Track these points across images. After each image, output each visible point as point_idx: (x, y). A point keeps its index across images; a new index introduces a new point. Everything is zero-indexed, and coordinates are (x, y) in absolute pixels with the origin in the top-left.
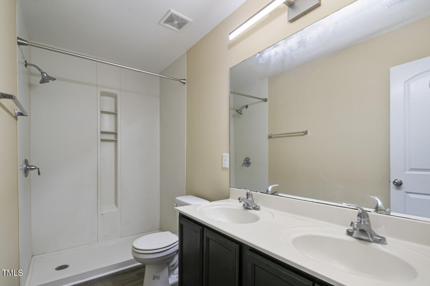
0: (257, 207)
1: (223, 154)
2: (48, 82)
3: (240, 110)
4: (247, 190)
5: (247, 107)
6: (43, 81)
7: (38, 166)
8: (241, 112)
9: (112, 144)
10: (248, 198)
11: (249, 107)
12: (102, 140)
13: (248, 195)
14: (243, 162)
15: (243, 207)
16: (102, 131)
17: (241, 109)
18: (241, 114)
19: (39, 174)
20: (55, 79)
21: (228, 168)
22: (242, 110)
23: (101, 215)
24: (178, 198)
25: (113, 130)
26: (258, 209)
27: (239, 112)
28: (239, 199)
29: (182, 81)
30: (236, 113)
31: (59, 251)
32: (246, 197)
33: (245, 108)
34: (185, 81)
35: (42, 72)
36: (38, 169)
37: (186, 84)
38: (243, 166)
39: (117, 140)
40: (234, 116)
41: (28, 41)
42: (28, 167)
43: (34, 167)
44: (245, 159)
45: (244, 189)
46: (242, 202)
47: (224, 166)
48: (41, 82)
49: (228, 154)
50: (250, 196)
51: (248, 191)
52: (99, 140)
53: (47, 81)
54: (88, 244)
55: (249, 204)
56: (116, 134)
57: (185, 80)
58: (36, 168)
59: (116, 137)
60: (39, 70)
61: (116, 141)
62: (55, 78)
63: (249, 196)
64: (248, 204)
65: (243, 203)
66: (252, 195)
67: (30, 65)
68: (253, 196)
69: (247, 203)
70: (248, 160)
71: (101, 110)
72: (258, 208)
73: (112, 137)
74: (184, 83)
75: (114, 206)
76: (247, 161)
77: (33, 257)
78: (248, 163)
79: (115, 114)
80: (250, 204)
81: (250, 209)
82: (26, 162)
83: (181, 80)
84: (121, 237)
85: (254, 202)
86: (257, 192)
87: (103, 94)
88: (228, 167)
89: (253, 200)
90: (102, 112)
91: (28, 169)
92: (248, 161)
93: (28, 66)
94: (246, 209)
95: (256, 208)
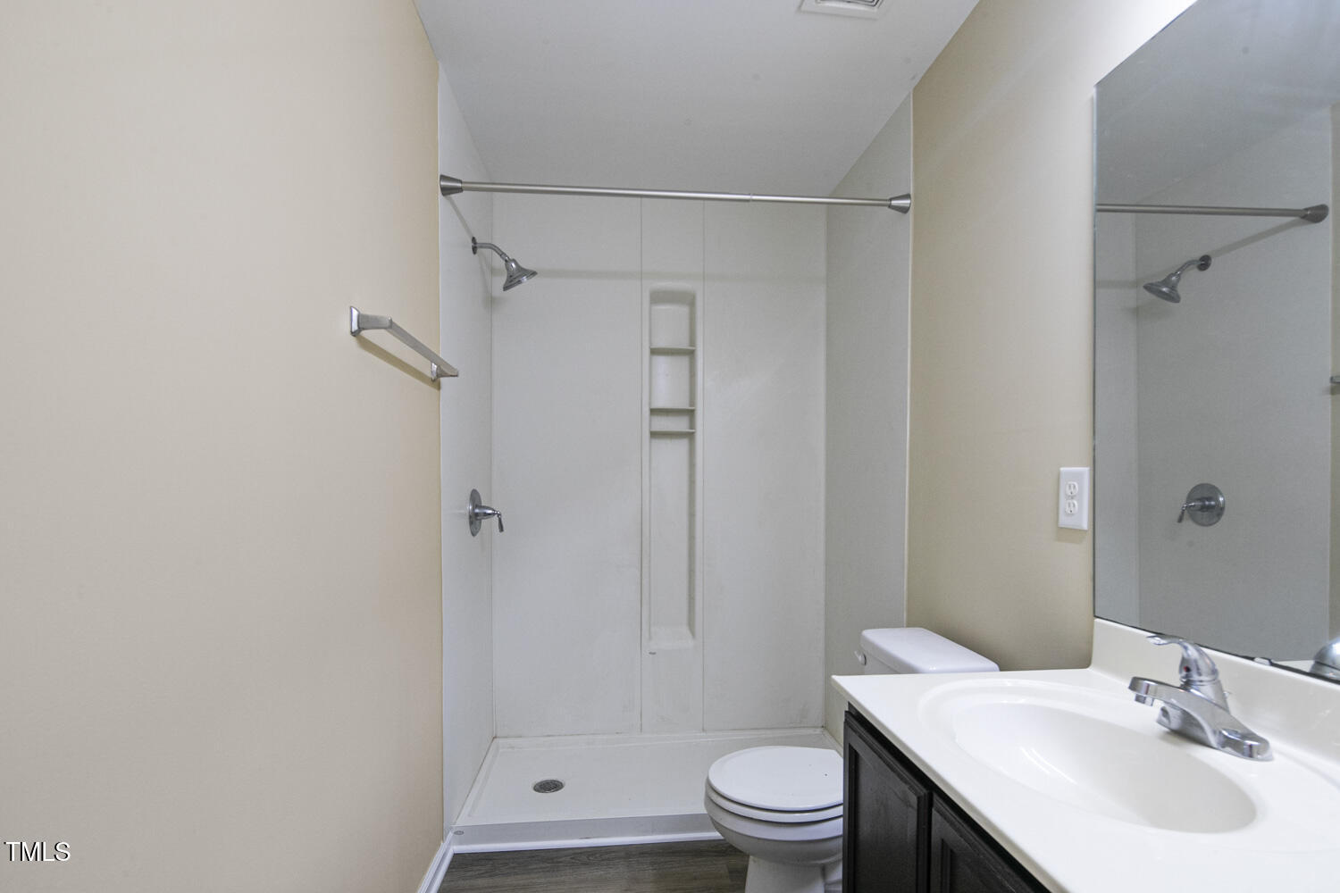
0: (1249, 742)
1: (1062, 469)
2: (519, 282)
3: (1165, 282)
4: (1186, 648)
5: (1204, 263)
6: (512, 282)
7: (499, 509)
8: (1173, 288)
9: (683, 444)
10: (1187, 685)
11: (1214, 261)
12: (654, 435)
13: (1188, 669)
14: (1181, 502)
15: (1160, 722)
16: (654, 406)
17: (1174, 278)
18: (1173, 297)
19: (501, 529)
20: (534, 273)
21: (1086, 531)
22: (1178, 280)
23: (650, 653)
24: (872, 635)
25: (683, 404)
26: (1250, 753)
27: (1164, 290)
28: (1135, 684)
29: (894, 202)
30: (1148, 296)
31: (551, 738)
32: (1176, 679)
33: (1194, 273)
34: (908, 201)
35: (506, 261)
36: (499, 515)
37: (911, 210)
38: (1180, 520)
39: (693, 433)
40: (1137, 312)
41: (463, 180)
42: (477, 511)
43: (490, 512)
44: (1196, 488)
45: (1163, 641)
46: (1149, 700)
47: (1064, 521)
48: (506, 288)
49: (1086, 471)
50: (1202, 678)
51: (1192, 652)
52: (647, 434)
53: (517, 280)
54: (617, 733)
55: (1195, 715)
56: (690, 413)
57: (907, 196)
58: (494, 514)
59: (692, 424)
60: (502, 254)
61: (690, 436)
62: (535, 270)
63: (1195, 677)
64: (1187, 717)
65: (1159, 704)
66: (1214, 672)
67: (484, 246)
68: (1221, 677)
69: (1184, 712)
70: (1206, 494)
71: (653, 347)
72: (1251, 746)
73: (680, 424)
74: (904, 210)
75: (685, 630)
76: (1201, 499)
77: (495, 740)
78: (1210, 508)
79: (690, 353)
80: (1199, 719)
81: (1204, 743)
82: (475, 497)
83: (891, 200)
84: (703, 730)
85: (1226, 709)
86: (1252, 659)
87: (658, 298)
88: (1085, 524)
89: (1224, 698)
90: (655, 352)
91: (477, 515)
92: (1209, 499)
93: (479, 250)
94: (1176, 739)
95: (1243, 744)
